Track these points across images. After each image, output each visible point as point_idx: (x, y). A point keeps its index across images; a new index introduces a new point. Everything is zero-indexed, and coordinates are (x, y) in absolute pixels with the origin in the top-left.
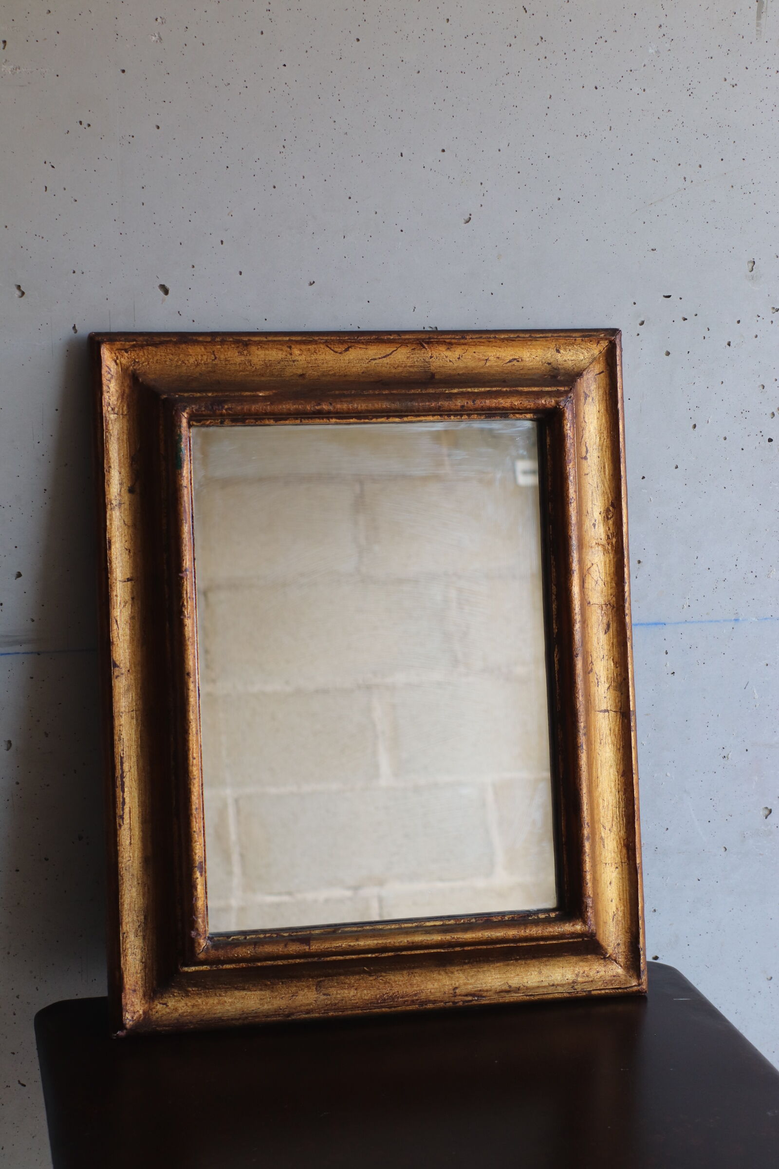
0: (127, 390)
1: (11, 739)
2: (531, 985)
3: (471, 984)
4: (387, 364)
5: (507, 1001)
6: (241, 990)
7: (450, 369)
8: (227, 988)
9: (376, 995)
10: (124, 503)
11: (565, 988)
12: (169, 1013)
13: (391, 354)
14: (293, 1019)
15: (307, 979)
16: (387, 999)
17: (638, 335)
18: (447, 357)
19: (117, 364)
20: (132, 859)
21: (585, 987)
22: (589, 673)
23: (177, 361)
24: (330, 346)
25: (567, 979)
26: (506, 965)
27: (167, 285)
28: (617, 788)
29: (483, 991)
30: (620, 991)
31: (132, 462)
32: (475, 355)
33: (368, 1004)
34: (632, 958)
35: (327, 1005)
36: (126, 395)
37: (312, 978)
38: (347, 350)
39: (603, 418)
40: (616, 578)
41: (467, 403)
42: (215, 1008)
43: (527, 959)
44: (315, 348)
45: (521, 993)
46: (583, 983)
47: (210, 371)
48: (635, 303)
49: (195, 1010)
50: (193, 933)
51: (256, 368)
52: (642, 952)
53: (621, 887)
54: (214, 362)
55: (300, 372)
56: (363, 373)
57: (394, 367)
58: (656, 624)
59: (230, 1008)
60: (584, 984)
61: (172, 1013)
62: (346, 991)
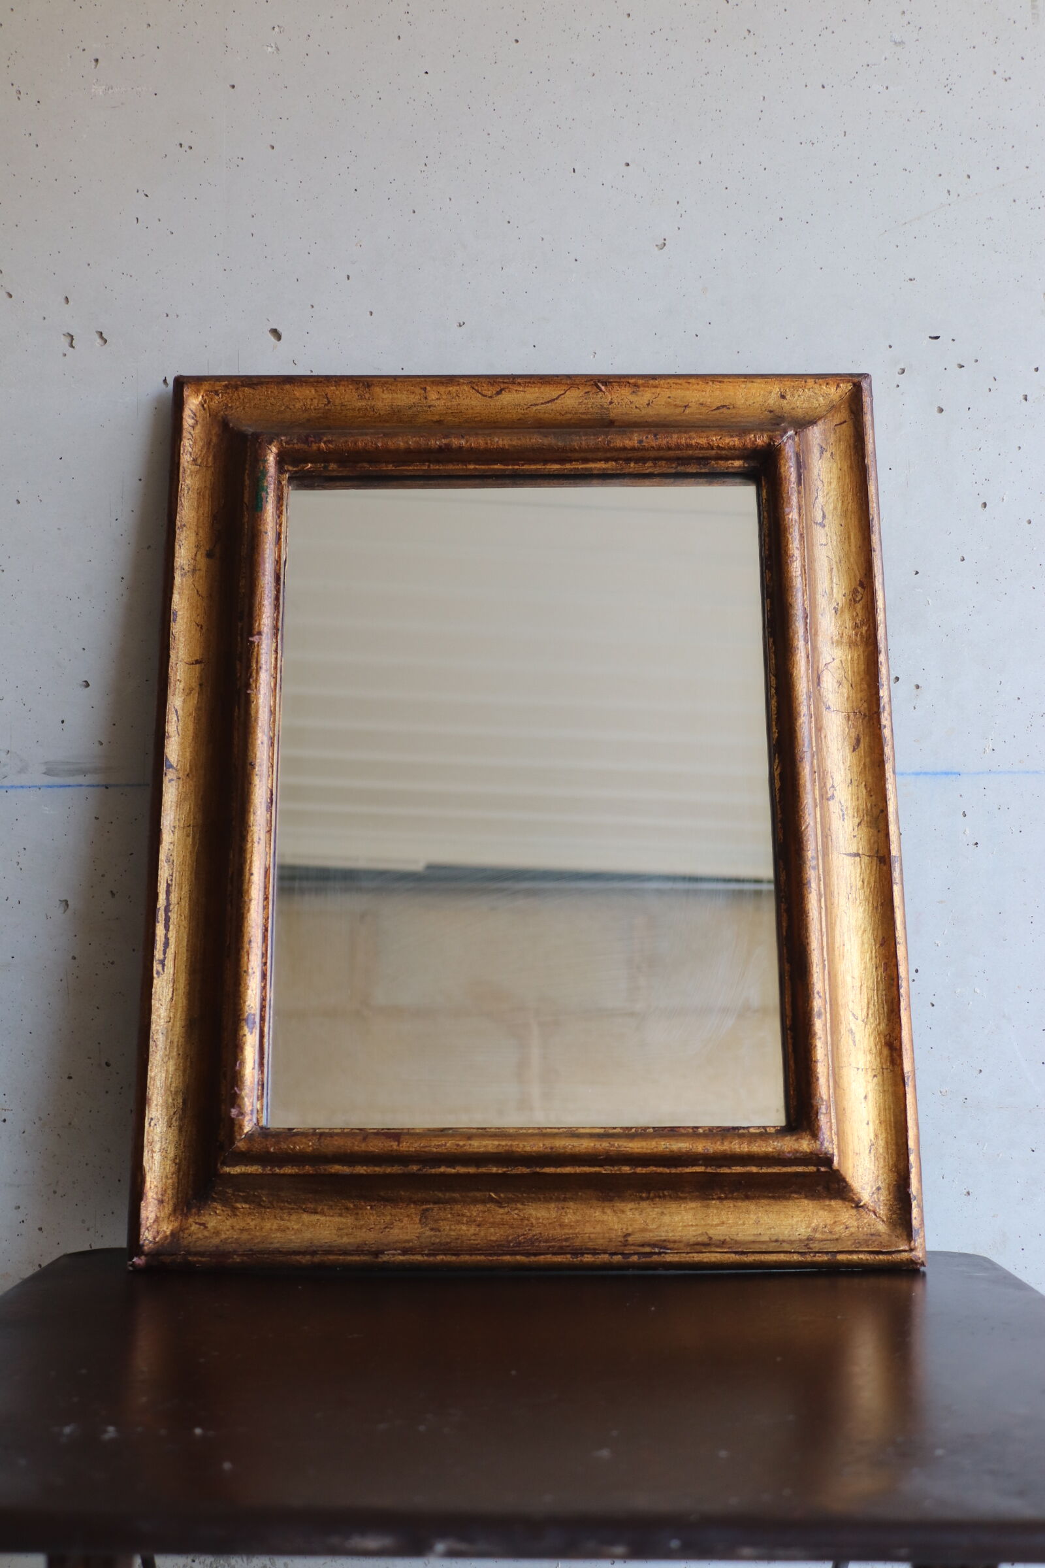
0: (214, 439)
1: (68, 899)
2: (743, 1238)
3: (651, 1231)
4: (552, 410)
5: (705, 1260)
6: (312, 1213)
7: (635, 417)
8: (292, 1209)
9: (508, 1236)
10: (199, 570)
11: (794, 1246)
12: (206, 1237)
13: (557, 398)
14: (384, 1262)
15: (407, 1205)
16: (524, 1243)
17: (898, 386)
18: (632, 403)
19: (204, 409)
20: (172, 1020)
21: (825, 1246)
22: (828, 799)
23: (280, 406)
24: (476, 388)
25: (799, 1235)
26: (704, 1206)
27: (280, 330)
28: (873, 962)
29: (669, 1241)
30: (881, 1257)
31: (213, 522)
32: (669, 400)
33: (494, 1247)
34: (900, 1209)
35: (433, 1244)
36: (212, 444)
37: (415, 1203)
38: (498, 393)
39: (847, 477)
40: (868, 678)
41: (647, 437)
42: (273, 1236)
43: (737, 1199)
44: (457, 391)
45: (725, 1248)
46: (822, 1241)
47: (320, 417)
48: (890, 347)
49: (245, 1236)
50: (234, 1112)
51: (380, 414)
52: (914, 1203)
53: (882, 1105)
54: (327, 408)
55: (437, 418)
56: (519, 420)
57: (560, 413)
58: (947, 774)
59: (293, 1237)
60: (825, 1242)
61: (211, 1238)
62: (464, 1228)
